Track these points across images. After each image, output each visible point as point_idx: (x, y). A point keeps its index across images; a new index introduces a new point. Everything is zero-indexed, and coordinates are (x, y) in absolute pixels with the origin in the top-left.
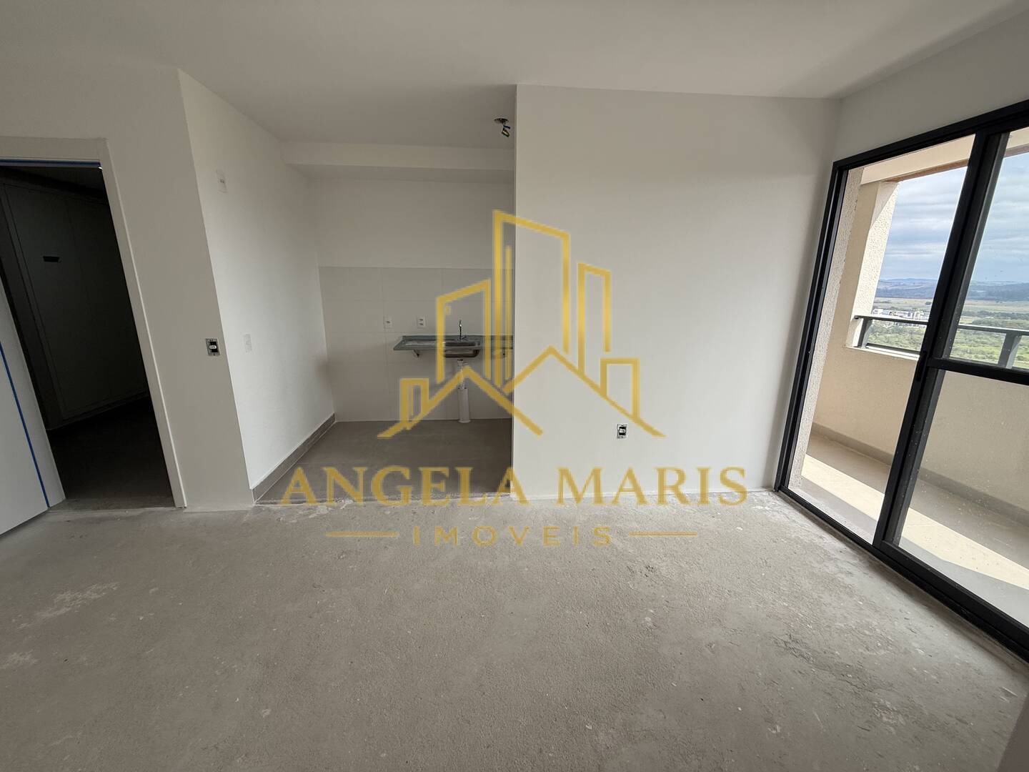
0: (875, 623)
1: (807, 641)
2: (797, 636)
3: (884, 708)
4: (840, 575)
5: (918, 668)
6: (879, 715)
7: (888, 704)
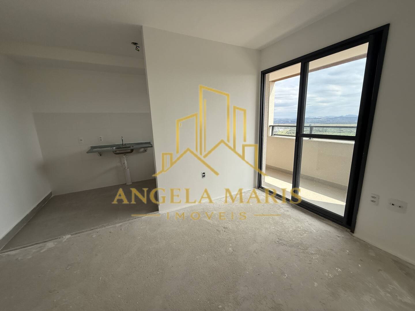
0: (300, 226)
1: (284, 239)
2: (281, 238)
3: (312, 254)
4: (285, 212)
5: (316, 237)
6: (312, 257)
7: (313, 252)
